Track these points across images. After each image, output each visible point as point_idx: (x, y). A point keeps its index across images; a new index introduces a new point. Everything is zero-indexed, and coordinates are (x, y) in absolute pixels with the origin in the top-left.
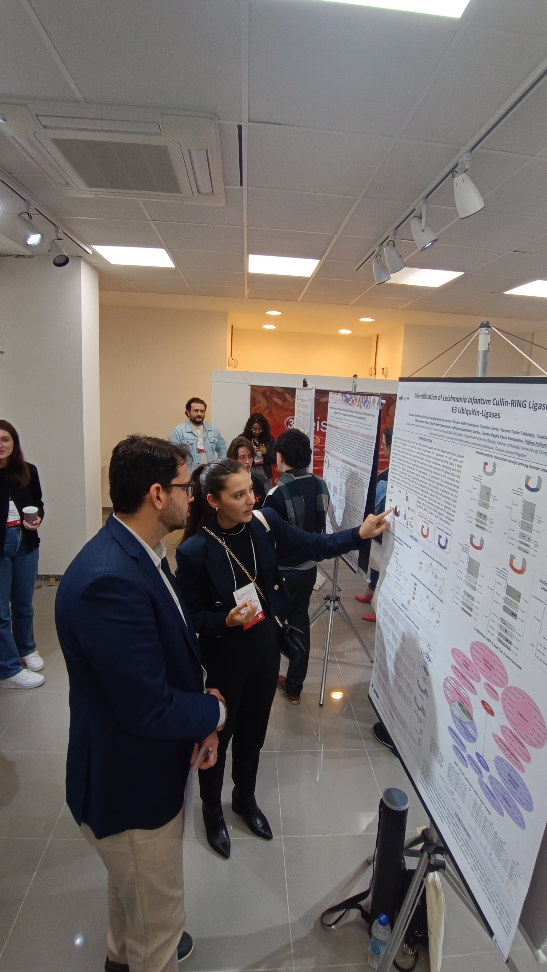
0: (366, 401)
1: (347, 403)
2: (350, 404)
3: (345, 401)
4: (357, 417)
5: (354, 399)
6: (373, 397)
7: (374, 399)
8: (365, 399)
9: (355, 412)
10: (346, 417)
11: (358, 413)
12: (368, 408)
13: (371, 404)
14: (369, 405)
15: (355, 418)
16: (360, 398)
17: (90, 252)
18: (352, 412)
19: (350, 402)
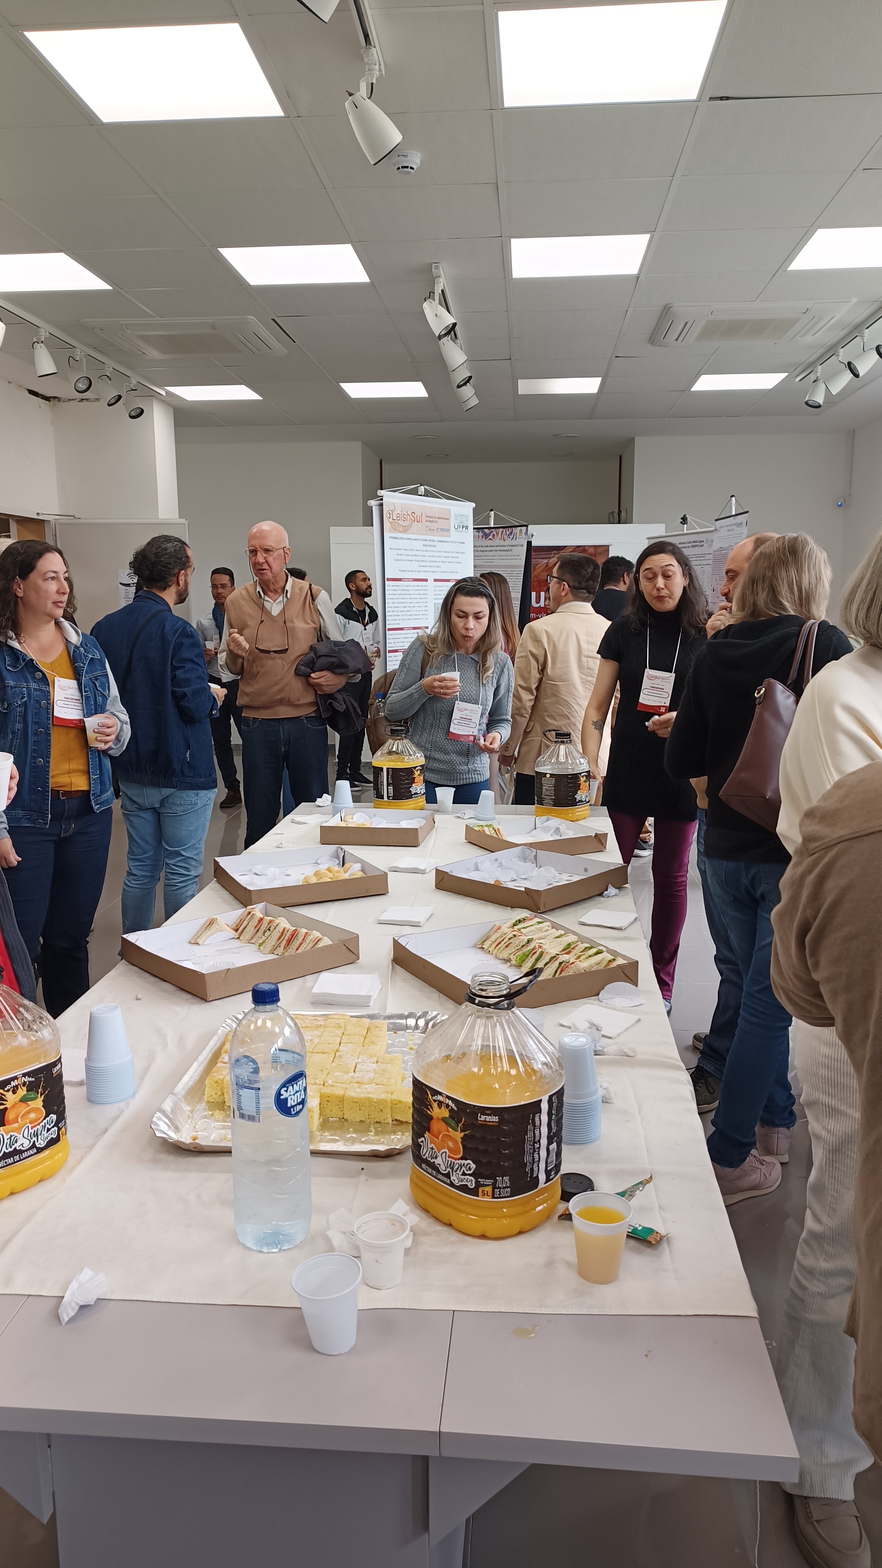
0: (511, 533)
1: (486, 539)
2: (490, 539)
3: (483, 537)
4: (500, 551)
5: (494, 533)
6: (519, 528)
7: (521, 530)
8: (510, 531)
9: (497, 546)
10: (485, 553)
11: (501, 546)
12: (514, 539)
13: (518, 534)
14: (515, 536)
15: (499, 552)
16: (502, 532)
17: (164, 393)
18: (493, 546)
19: (491, 537)
